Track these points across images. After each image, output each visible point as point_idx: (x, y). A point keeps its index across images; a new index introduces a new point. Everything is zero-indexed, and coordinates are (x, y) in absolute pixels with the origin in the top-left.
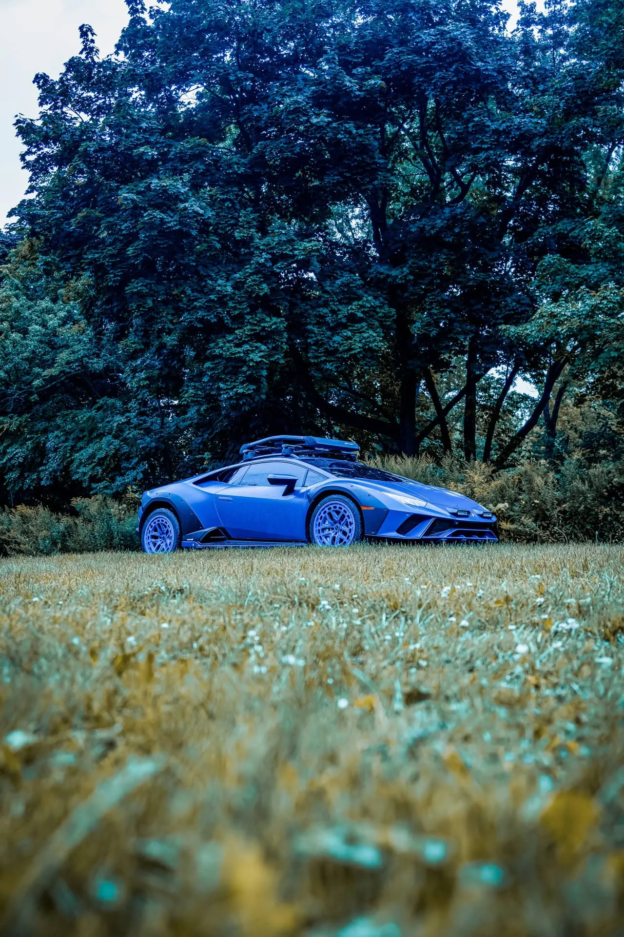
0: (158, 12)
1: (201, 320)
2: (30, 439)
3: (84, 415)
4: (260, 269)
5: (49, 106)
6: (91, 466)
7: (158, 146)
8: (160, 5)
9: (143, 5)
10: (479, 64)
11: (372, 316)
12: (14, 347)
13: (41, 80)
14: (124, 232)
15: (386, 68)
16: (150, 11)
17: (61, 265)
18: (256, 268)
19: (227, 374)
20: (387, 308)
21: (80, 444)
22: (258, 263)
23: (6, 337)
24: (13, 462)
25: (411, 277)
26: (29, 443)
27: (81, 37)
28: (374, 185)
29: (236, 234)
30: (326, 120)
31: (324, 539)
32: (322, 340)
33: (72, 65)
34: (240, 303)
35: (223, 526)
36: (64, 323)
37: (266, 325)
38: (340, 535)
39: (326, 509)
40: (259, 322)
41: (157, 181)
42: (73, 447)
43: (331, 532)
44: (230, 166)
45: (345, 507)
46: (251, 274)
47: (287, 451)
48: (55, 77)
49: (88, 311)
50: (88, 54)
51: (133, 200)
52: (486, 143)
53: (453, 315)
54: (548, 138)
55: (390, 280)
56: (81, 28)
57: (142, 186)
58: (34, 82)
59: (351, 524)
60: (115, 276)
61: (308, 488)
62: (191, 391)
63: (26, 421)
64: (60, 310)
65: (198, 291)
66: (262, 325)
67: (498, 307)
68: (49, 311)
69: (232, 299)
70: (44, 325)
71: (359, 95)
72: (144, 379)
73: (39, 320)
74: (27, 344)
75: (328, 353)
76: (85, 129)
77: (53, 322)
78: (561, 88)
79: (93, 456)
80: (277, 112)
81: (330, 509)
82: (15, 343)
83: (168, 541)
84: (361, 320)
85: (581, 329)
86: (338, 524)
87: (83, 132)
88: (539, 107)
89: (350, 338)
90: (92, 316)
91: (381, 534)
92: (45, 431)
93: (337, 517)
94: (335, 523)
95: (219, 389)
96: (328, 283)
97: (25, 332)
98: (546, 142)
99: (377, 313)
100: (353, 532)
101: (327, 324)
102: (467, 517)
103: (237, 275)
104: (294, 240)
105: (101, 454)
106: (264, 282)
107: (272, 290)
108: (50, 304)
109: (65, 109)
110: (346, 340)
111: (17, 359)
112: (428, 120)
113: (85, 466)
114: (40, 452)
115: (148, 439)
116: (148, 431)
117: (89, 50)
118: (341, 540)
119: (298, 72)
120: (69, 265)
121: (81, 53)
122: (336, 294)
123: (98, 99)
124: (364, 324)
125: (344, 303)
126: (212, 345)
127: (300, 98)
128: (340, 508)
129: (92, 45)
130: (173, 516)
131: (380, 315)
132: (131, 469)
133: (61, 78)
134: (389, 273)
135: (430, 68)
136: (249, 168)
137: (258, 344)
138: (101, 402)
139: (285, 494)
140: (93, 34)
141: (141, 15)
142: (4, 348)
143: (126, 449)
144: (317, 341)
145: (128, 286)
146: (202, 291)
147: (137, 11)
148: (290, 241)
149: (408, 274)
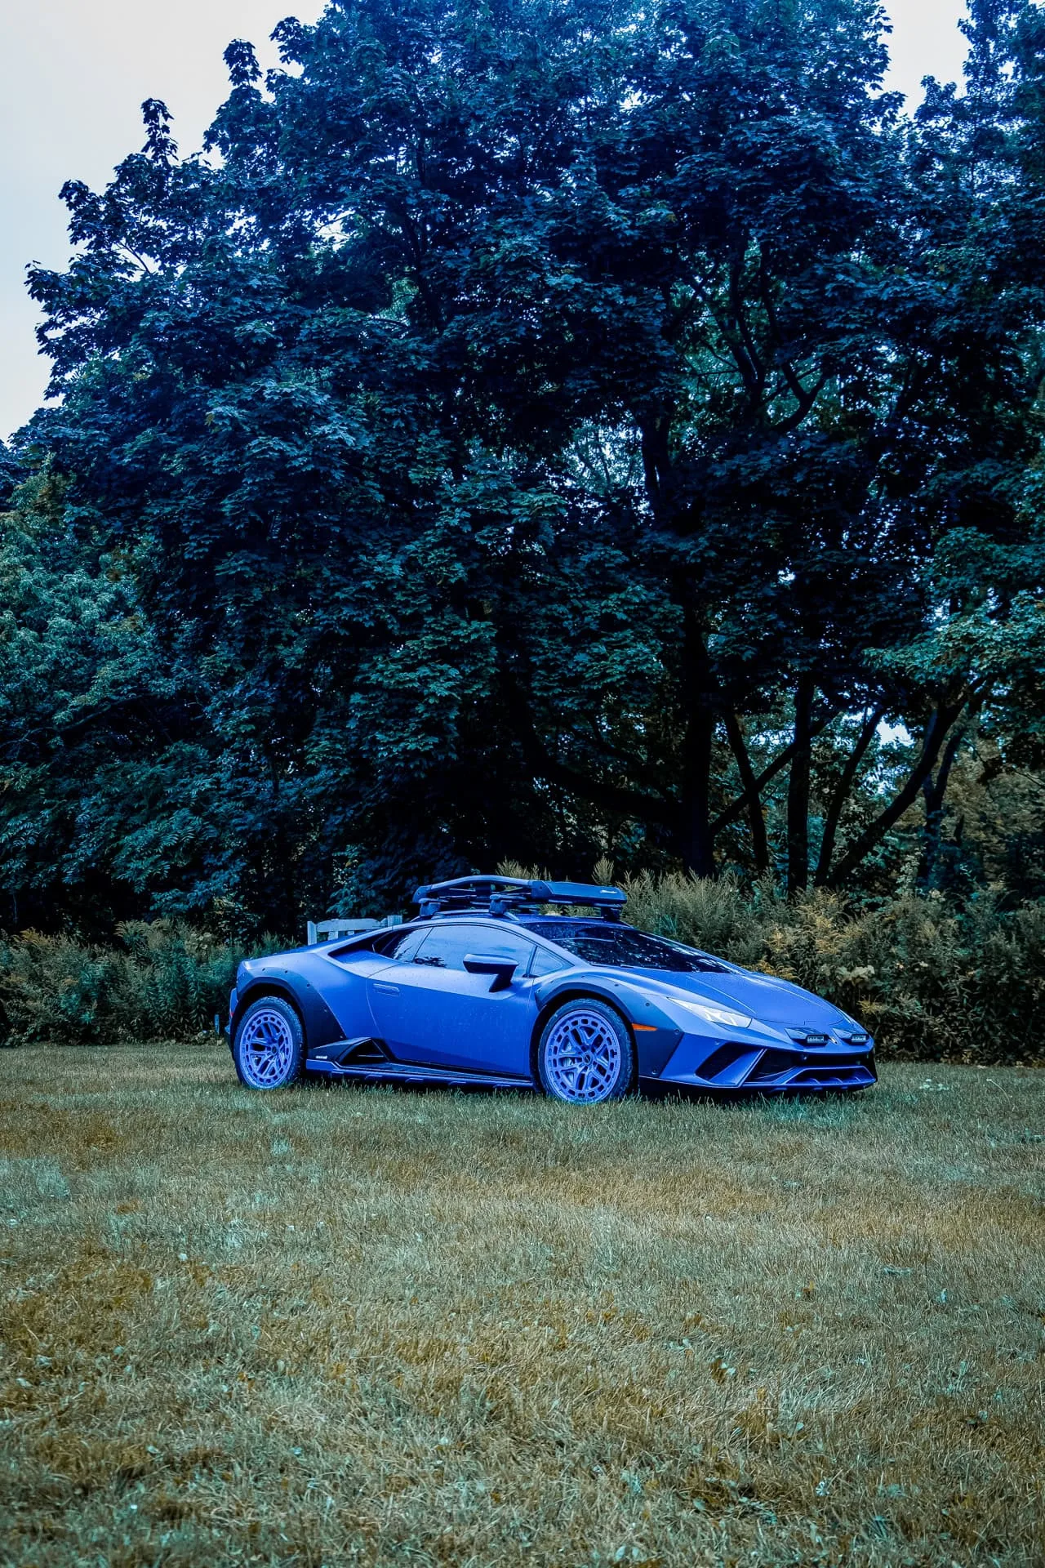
0: (283, 79)
1: (346, 624)
2: (49, 806)
3: (142, 772)
4: (451, 538)
5: (87, 241)
6: (151, 860)
7: (277, 317)
8: (284, 66)
9: (255, 66)
10: (845, 183)
11: (643, 619)
12: (23, 653)
13: (74, 192)
14: (216, 471)
15: (680, 189)
16: (269, 78)
17: (106, 523)
18: (443, 534)
19: (388, 717)
20: (668, 605)
21: (135, 820)
22: (447, 526)
23: (10, 638)
24: (16, 843)
25: (713, 554)
26: (46, 813)
27: (146, 121)
28: (653, 395)
29: (412, 475)
30: (574, 281)
31: (564, 1077)
32: (555, 659)
33: (129, 170)
34: (415, 595)
35: (381, 1037)
36: (108, 614)
37: (460, 633)
38: (591, 1072)
39: (569, 1023)
40: (450, 628)
41: (274, 384)
42: (122, 824)
43: (577, 1065)
44: (403, 357)
45: (603, 1023)
46: (436, 546)
47: (499, 907)
48: (99, 189)
49: (149, 599)
50: (157, 151)
51: (233, 419)
52: (853, 321)
53: (781, 624)
54: (961, 318)
55: (674, 557)
56: (146, 106)
57: (248, 393)
58: (61, 196)
59: (614, 1054)
60: (200, 546)
61: (537, 981)
62: (324, 743)
63: (42, 776)
64: (104, 590)
65: (341, 572)
66: (454, 633)
67: (862, 611)
68: (84, 591)
69: (401, 587)
70: (75, 616)
71: (631, 237)
72: (247, 722)
73: (66, 608)
74: (45, 649)
75: (565, 682)
76: (151, 286)
77: (90, 610)
78: (989, 234)
79: (155, 842)
80: (487, 265)
81: (575, 1023)
82: (23, 647)
83: (282, 1056)
84: (623, 625)
85: (1013, 666)
86: (589, 1052)
87: (147, 292)
88: (950, 266)
89: (604, 657)
90: (156, 606)
91: (668, 1077)
92: (74, 795)
93: (588, 1040)
94: (584, 1048)
95: (374, 742)
96: (567, 561)
97: (41, 627)
98: (959, 325)
99: (652, 613)
100: (617, 1069)
101: (565, 631)
102: (822, 1045)
103: (411, 547)
104: (511, 490)
105: (170, 840)
106: (458, 560)
107: (471, 573)
108: (86, 580)
109: (114, 247)
110: (598, 660)
111: (27, 675)
112: (745, 278)
113: (141, 858)
114: (65, 828)
115: (251, 817)
116: (250, 803)
117: (159, 145)
118: (595, 1082)
119: (525, 192)
120: (119, 524)
121: (145, 149)
122: (581, 581)
123: (174, 232)
124: (629, 632)
125: (594, 597)
126: (365, 666)
127: (527, 240)
128: (594, 1024)
129: (164, 135)
130: (292, 1012)
131: (656, 616)
132: (218, 868)
133: (109, 193)
134: (673, 546)
135: (760, 190)
136: (436, 361)
137: (445, 667)
138: (172, 750)
139: (495, 988)
140: (167, 116)
141: (252, 83)
142: (6, 655)
143: (213, 832)
144: (547, 660)
145: (220, 563)
146: (351, 571)
147: (244, 75)
148: (505, 491)
149: (707, 548)
